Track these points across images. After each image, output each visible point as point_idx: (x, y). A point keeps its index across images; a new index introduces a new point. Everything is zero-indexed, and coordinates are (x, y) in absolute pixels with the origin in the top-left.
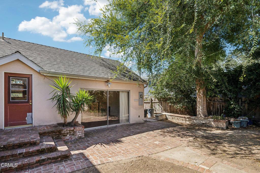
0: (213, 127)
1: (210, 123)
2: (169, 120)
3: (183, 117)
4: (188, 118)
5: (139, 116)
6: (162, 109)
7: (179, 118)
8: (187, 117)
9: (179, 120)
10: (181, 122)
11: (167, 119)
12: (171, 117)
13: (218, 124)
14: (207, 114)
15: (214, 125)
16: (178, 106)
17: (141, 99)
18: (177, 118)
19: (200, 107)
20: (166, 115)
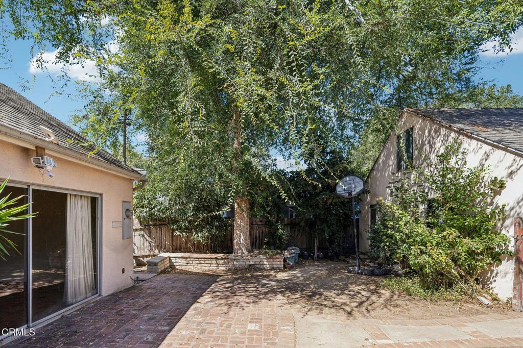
0: (265, 270)
1: (261, 263)
2: (178, 267)
3: (212, 259)
4: (222, 259)
5: (123, 269)
6: (150, 246)
7: (202, 262)
8: (220, 257)
9: (202, 265)
10: (207, 268)
11: (172, 266)
12: (185, 262)
13: (274, 263)
14: (250, 248)
15: (268, 266)
16: (199, 237)
17: (127, 220)
18: (197, 262)
19: (240, 236)
20: (170, 258)
